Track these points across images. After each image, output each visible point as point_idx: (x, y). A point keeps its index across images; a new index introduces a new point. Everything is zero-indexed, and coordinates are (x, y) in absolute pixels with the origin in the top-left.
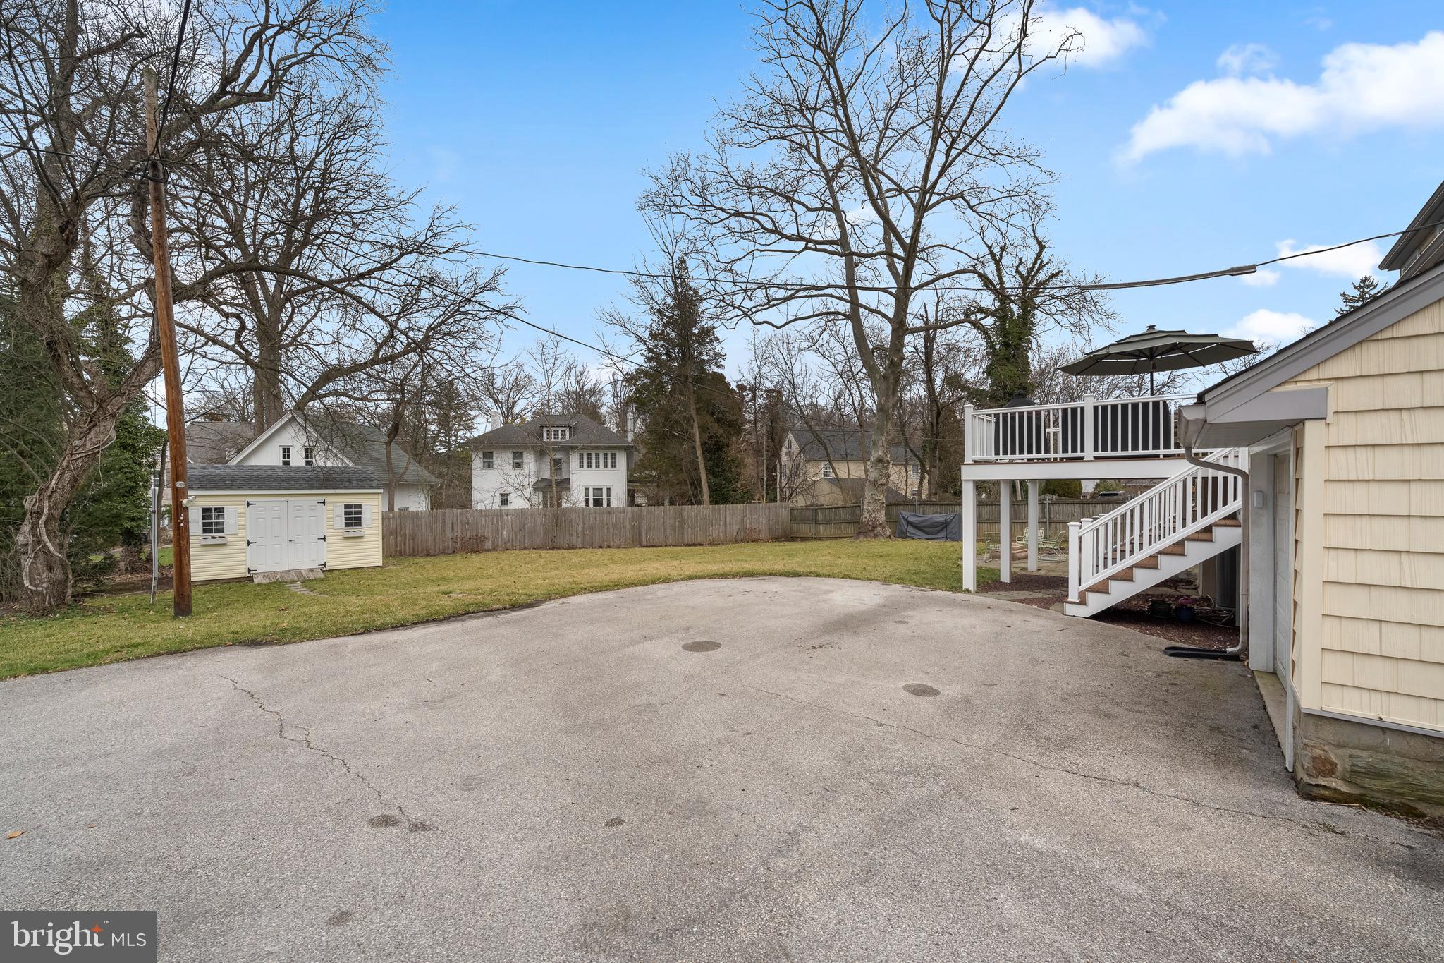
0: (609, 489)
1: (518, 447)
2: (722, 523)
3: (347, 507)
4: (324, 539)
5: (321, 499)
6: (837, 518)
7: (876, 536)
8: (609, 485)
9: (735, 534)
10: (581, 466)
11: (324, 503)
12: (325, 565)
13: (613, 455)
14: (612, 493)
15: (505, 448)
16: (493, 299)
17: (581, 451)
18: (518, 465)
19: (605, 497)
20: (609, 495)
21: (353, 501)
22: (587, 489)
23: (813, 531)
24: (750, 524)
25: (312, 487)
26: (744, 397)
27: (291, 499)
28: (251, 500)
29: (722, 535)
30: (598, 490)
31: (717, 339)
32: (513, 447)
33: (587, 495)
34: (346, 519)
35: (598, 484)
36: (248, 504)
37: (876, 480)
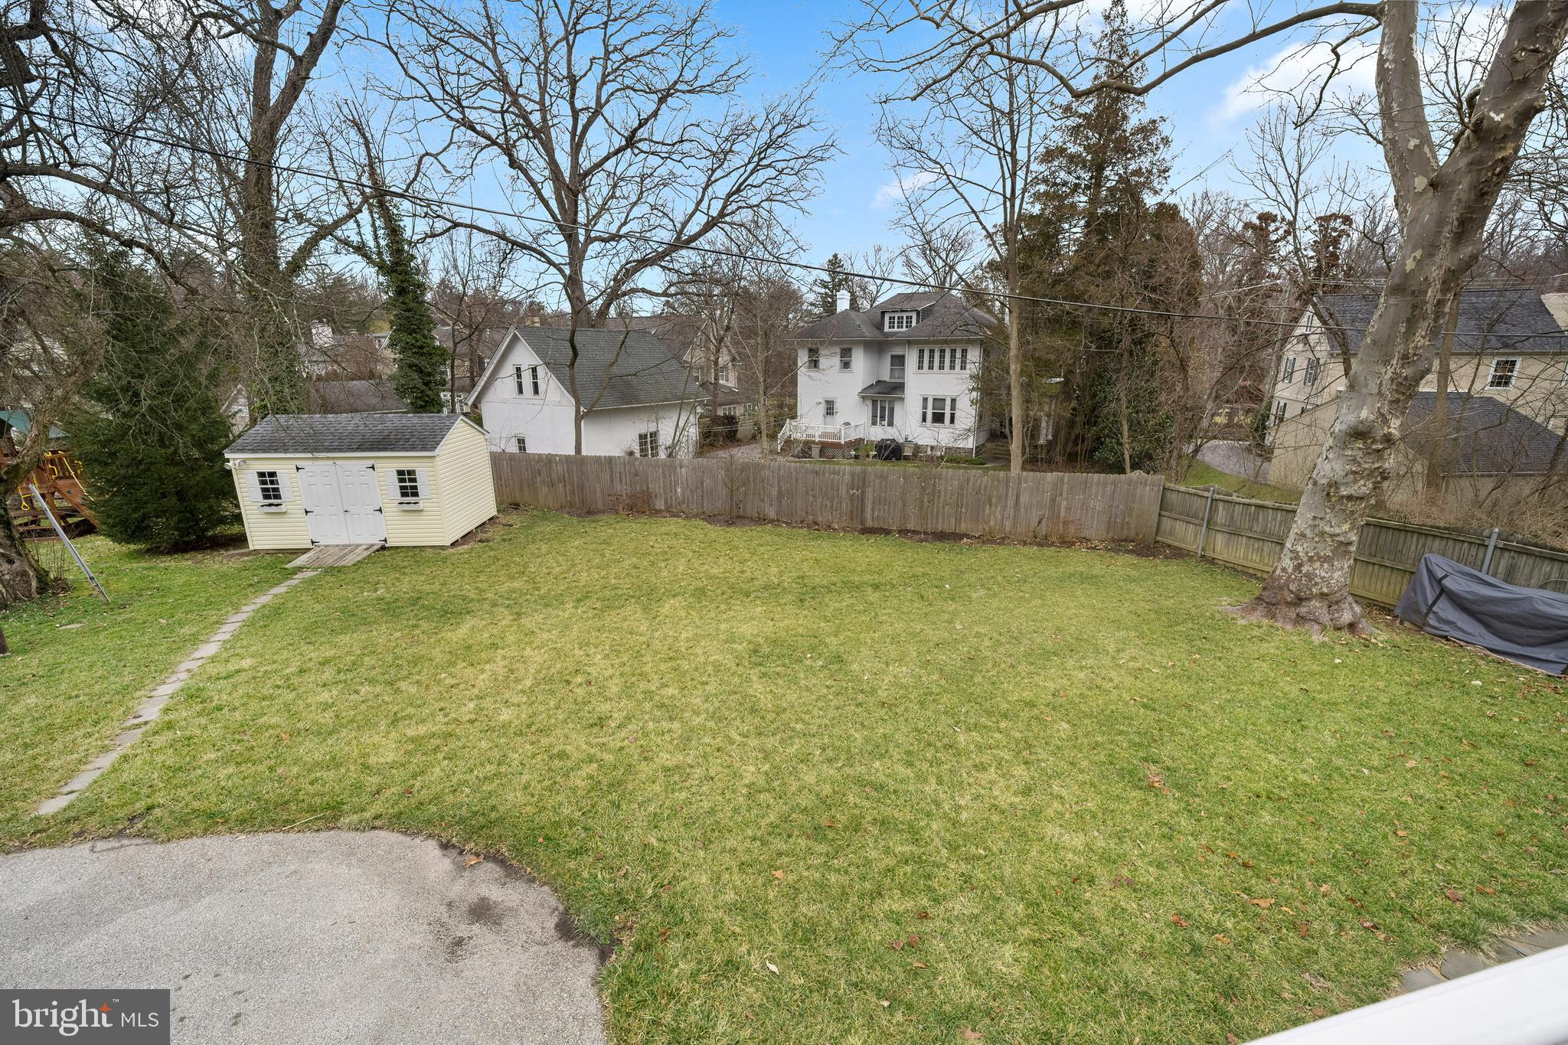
0: (953, 401)
1: (848, 342)
2: (1010, 503)
3: (400, 473)
4: (380, 510)
5: (370, 463)
6: (1257, 528)
7: (1300, 620)
8: (954, 394)
9: (1034, 523)
10: (920, 367)
11: (373, 467)
12: (385, 540)
13: (964, 351)
14: (958, 405)
15: (832, 343)
16: (801, 142)
17: (921, 347)
18: (846, 365)
19: (947, 411)
20: (953, 408)
21: (406, 466)
22: (925, 400)
23: (1201, 542)
24: (1068, 509)
25: (359, 449)
26: (1268, 233)
27: (338, 462)
28: (300, 464)
29: (1008, 524)
30: (939, 402)
31: (1166, 141)
32: (841, 342)
33: (925, 407)
34: (402, 488)
35: (939, 393)
36: (298, 469)
37: (1334, 484)
